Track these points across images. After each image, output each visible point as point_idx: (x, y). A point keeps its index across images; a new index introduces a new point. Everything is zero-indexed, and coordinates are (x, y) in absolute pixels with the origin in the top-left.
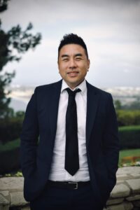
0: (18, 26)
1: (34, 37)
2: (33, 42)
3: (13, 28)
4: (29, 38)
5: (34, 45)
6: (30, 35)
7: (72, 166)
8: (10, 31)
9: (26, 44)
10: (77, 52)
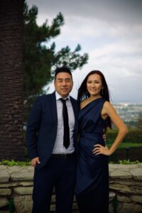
0: (67, 47)
1: (82, 57)
2: (80, 62)
3: (63, 50)
4: (77, 58)
5: (81, 65)
6: (78, 55)
7: (66, 144)
8: (61, 52)
9: (74, 63)
10: (67, 77)
